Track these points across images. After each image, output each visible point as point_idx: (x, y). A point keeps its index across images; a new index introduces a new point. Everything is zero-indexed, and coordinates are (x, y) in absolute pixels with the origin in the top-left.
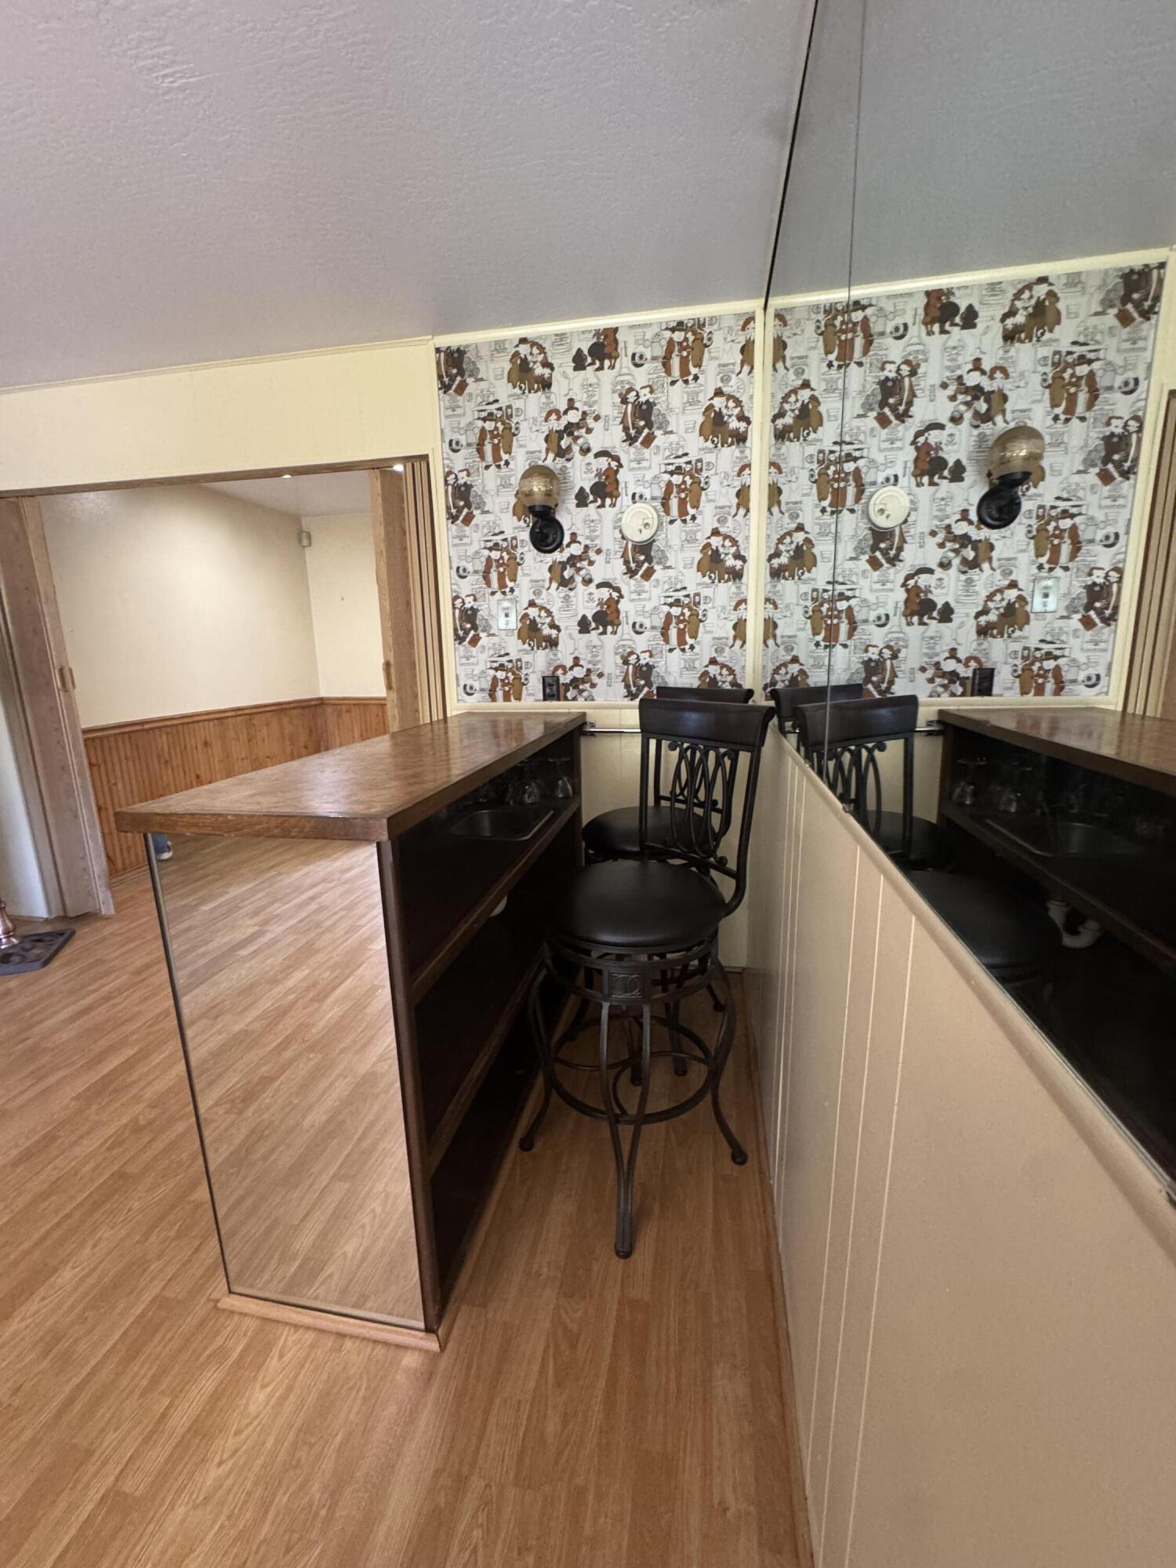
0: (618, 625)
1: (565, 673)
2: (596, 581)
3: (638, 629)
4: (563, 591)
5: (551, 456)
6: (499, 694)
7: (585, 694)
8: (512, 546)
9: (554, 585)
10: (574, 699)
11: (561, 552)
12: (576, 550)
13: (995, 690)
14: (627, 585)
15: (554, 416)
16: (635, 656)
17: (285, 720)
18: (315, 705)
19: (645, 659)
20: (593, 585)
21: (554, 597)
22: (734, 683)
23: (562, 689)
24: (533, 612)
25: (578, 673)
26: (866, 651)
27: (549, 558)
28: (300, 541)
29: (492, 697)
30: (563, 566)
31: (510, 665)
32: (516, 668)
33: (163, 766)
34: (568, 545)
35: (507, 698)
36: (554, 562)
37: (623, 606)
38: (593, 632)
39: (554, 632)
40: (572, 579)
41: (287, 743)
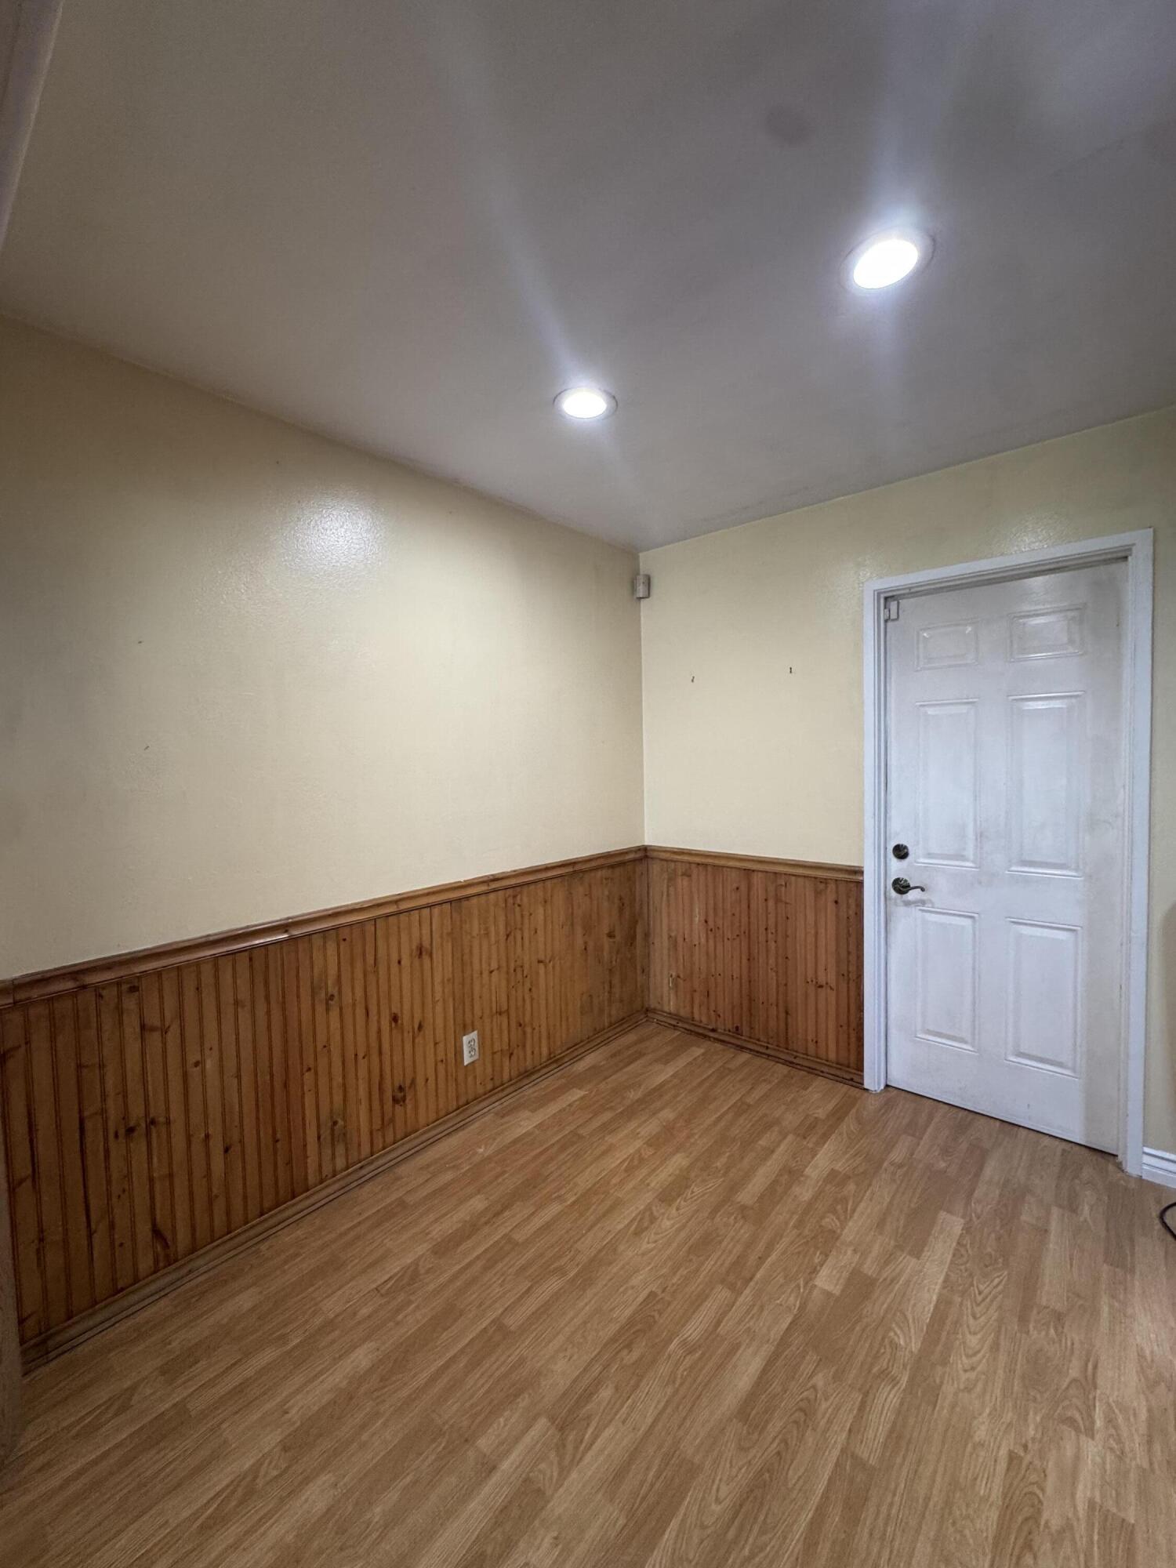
17: (579, 891)
18: (634, 861)
28: (633, 590)
33: (320, 1009)
41: (579, 931)
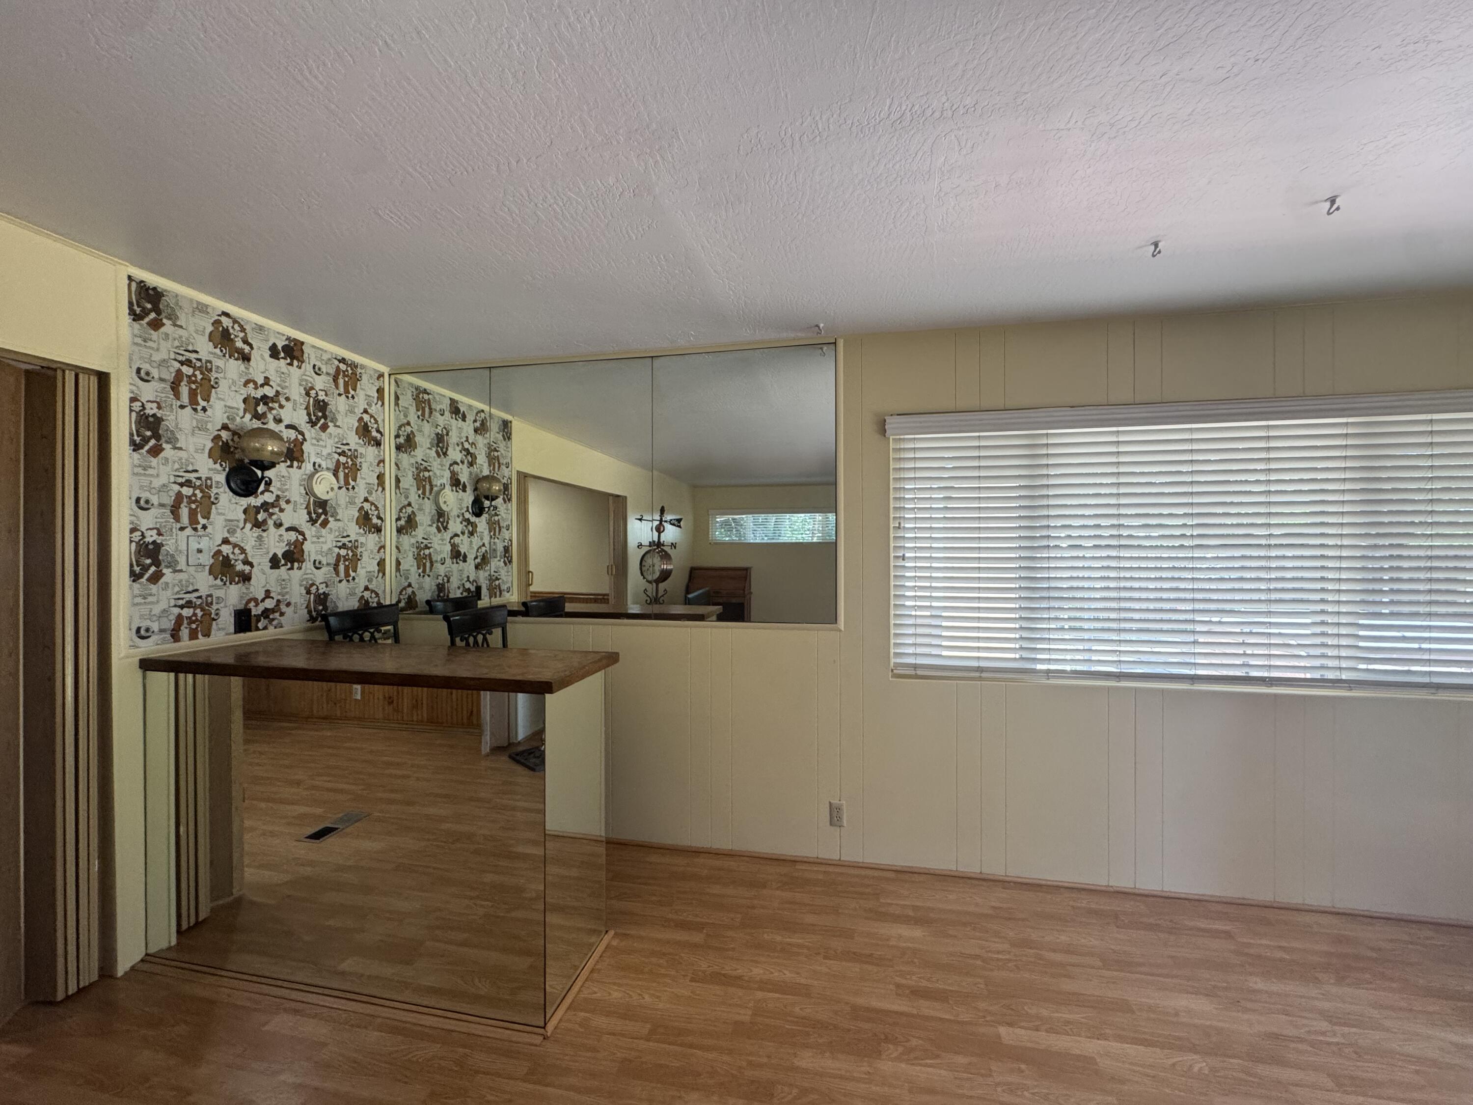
0: (302, 562)
1: (257, 605)
2: (286, 525)
3: (317, 566)
4: (257, 532)
5: (248, 416)
6: (185, 632)
7: (275, 623)
8: (206, 486)
9: (249, 526)
10: (265, 628)
11: (256, 497)
12: (269, 498)
13: (482, 597)
14: (310, 531)
15: (251, 385)
16: (315, 587)
19: (322, 589)
20: (283, 529)
21: (248, 537)
22: (379, 603)
23: (253, 620)
24: (226, 549)
25: (269, 604)
26: (437, 578)
27: (245, 502)
29: (175, 636)
30: (257, 510)
31: (199, 602)
32: (206, 604)
34: (262, 493)
35: (193, 636)
36: (249, 505)
37: (307, 547)
38: (282, 568)
39: (247, 568)
40: (265, 522)
